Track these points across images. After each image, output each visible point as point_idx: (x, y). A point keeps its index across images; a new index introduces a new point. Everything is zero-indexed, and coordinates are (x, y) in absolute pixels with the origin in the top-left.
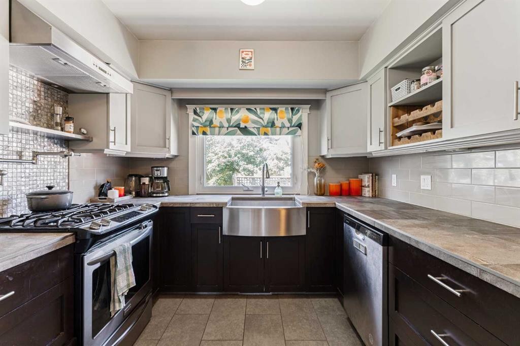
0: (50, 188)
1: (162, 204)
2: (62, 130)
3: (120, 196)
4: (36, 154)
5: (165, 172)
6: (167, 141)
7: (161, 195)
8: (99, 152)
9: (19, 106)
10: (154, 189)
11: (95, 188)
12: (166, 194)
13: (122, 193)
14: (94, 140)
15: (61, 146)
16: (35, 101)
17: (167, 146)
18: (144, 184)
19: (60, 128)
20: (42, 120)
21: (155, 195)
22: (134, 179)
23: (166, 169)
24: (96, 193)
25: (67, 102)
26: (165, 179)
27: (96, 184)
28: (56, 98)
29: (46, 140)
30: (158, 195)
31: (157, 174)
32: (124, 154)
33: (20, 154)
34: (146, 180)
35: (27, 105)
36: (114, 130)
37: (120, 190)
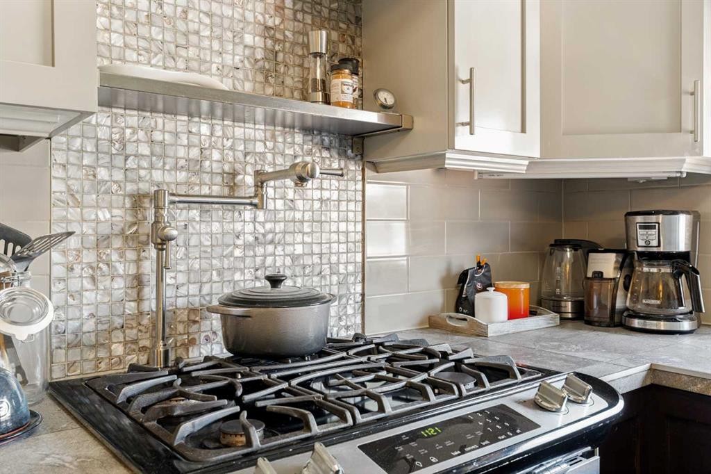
0: (275, 281)
1: (652, 370)
2: (327, 100)
3: (513, 315)
4: (261, 179)
5: (679, 235)
6: (687, 101)
7: (663, 325)
8: (435, 162)
9: (230, 47)
10: (635, 299)
11: (445, 282)
12: (686, 325)
13: (523, 301)
14: (419, 124)
15: (342, 154)
16: (267, 28)
17: (688, 124)
18: (599, 275)
19: (320, 95)
20: (289, 81)
21: (637, 323)
23: (683, 221)
24: (446, 295)
25: (358, 19)
26: (681, 262)
27: (449, 270)
28: (325, 12)
29: (299, 138)
30: (652, 325)
31: (644, 240)
32: (520, 169)
33: (231, 179)
34: (607, 264)
35: (249, 39)
36: (470, 81)
37: (511, 294)
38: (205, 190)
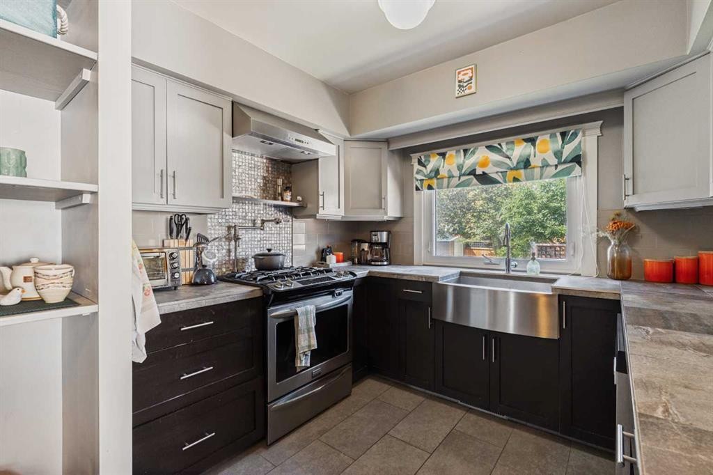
0: (269, 250)
1: (369, 272)
2: (282, 200)
3: (338, 261)
4: (263, 222)
5: (383, 237)
6: (383, 200)
7: (379, 263)
8: (314, 216)
9: (253, 183)
10: (373, 256)
11: (317, 252)
12: (385, 263)
13: (341, 258)
14: (309, 206)
15: (286, 214)
16: (264, 177)
17: (383, 207)
18: (363, 250)
19: (280, 198)
20: (270, 192)
21: (373, 263)
22: (357, 244)
23: (385, 234)
24: (318, 257)
25: (290, 172)
26: (384, 245)
27: (319, 248)
28: (281, 171)
29: (273, 209)
30: (377, 263)
31: (374, 239)
32: (340, 219)
33: (254, 222)
34: (366, 246)
35: (259, 181)
36: (323, 195)
37: (337, 256)
38: (247, 225)
